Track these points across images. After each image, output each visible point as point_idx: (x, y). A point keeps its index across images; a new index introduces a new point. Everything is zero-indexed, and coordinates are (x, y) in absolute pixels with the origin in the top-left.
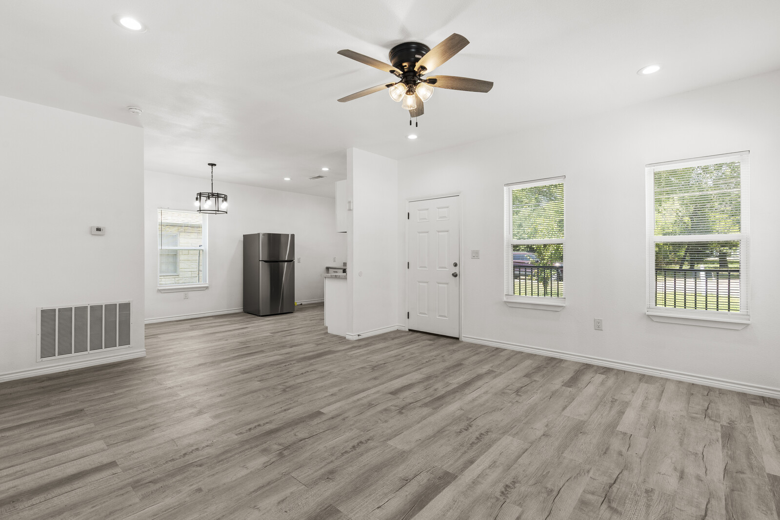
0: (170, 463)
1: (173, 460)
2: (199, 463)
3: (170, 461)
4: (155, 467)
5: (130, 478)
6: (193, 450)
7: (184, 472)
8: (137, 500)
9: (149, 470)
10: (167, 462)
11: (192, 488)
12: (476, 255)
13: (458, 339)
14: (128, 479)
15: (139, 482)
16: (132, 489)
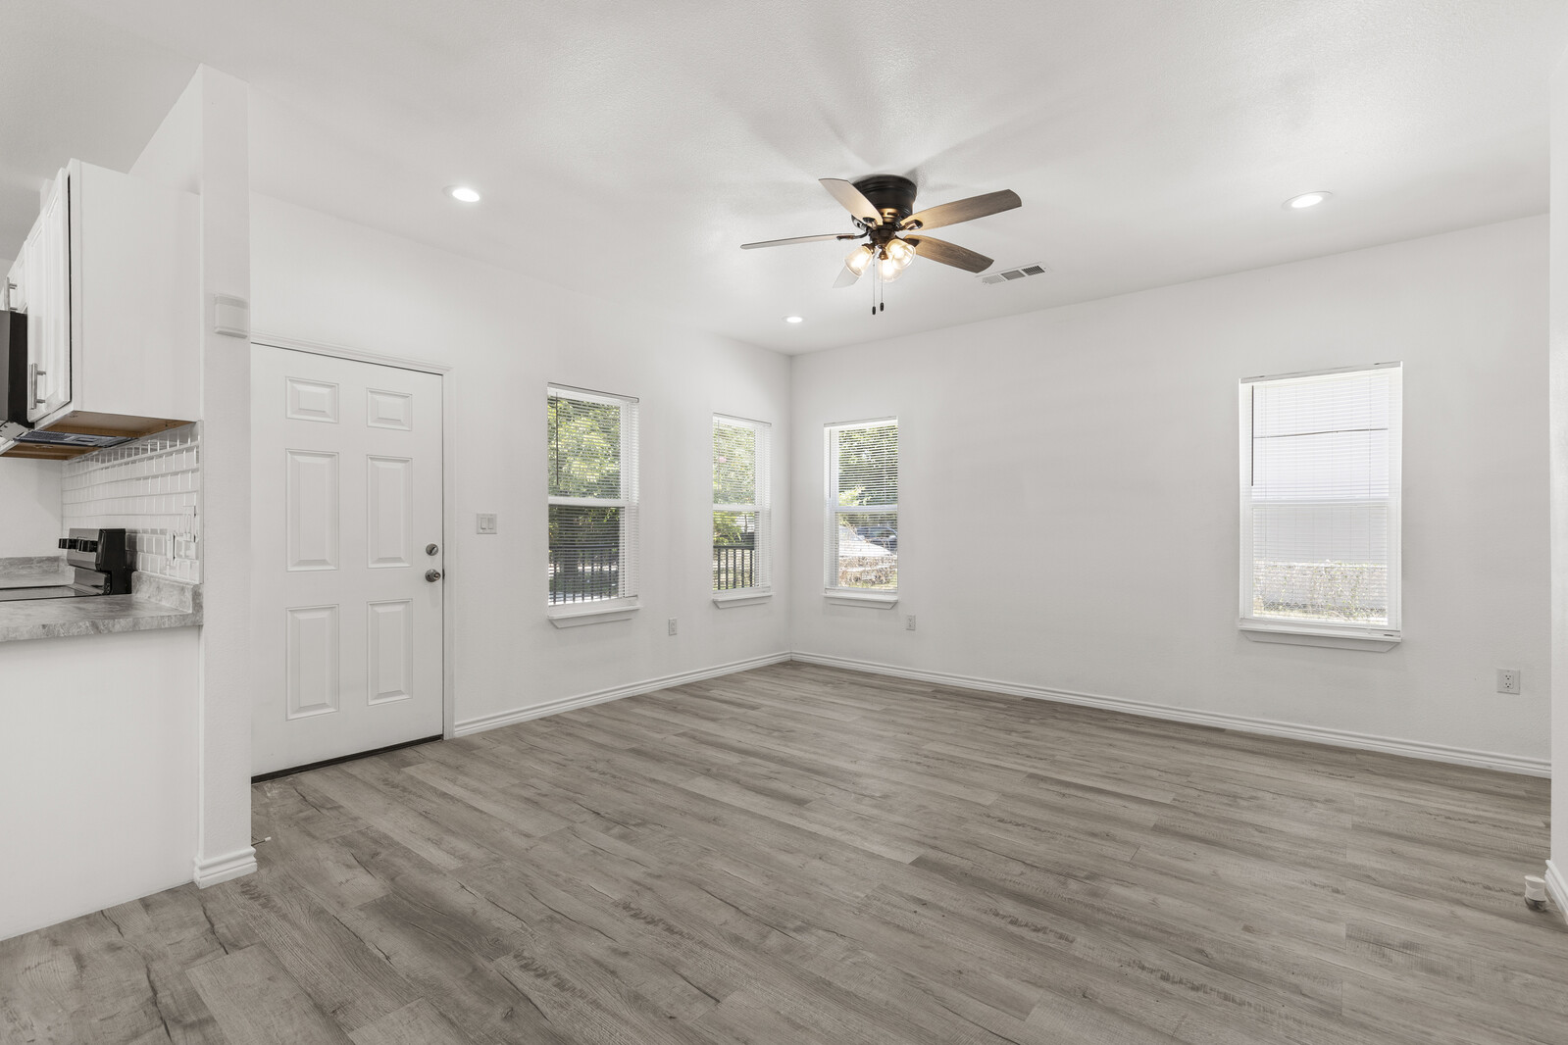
0: (1238, 997)
1: (1226, 998)
2: (1198, 957)
3: (1234, 1001)
4: (1271, 1012)
5: (1331, 1032)
6: (1174, 983)
7: (1237, 963)
8: (1346, 986)
9: (1287, 1018)
10: (1242, 1004)
11: (1254, 939)
12: (487, 525)
13: (438, 738)
14: (1337, 1033)
15: (1322, 1010)
16: (1343, 1009)
